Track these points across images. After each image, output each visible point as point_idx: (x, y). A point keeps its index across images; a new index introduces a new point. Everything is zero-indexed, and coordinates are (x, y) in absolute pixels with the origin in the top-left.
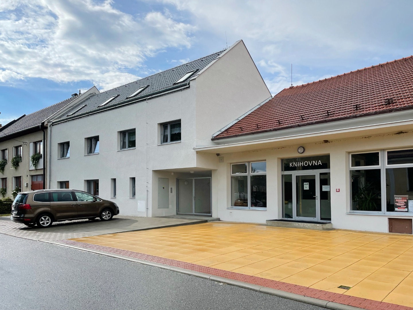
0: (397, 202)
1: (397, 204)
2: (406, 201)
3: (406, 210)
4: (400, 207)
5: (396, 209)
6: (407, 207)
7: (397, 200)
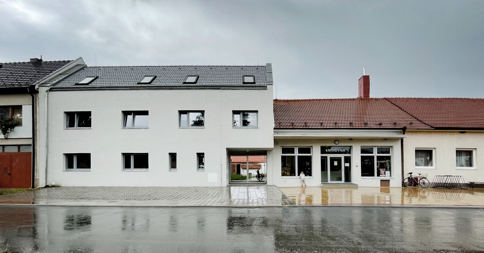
0: (381, 172)
1: (381, 173)
2: (384, 171)
3: (385, 176)
4: (382, 174)
5: (381, 175)
6: (385, 174)
7: (381, 171)
